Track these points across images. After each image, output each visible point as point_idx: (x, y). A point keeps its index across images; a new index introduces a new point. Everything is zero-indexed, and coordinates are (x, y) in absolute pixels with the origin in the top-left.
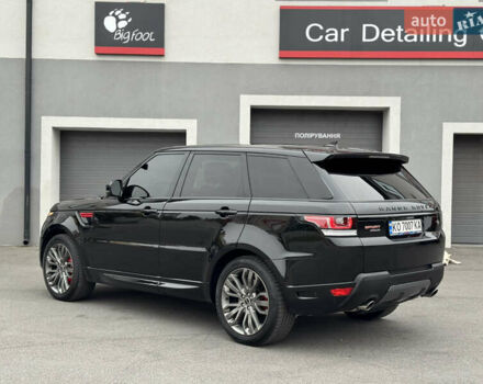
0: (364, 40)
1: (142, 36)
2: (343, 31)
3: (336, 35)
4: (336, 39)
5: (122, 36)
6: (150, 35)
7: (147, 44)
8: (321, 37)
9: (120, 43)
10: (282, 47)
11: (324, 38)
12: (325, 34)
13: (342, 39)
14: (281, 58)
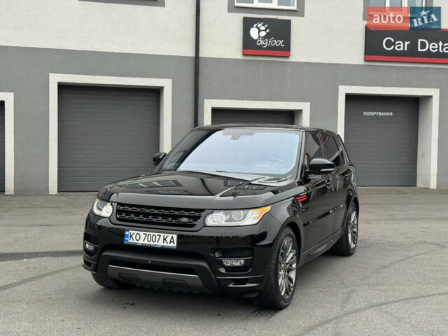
0: (419, 50)
1: (276, 43)
2: (406, 43)
3: (402, 46)
4: (402, 49)
5: (262, 42)
6: (281, 42)
7: (279, 48)
8: (393, 47)
9: (261, 47)
10: (366, 54)
11: (394, 48)
12: (395, 45)
13: (406, 49)
14: (365, 60)
